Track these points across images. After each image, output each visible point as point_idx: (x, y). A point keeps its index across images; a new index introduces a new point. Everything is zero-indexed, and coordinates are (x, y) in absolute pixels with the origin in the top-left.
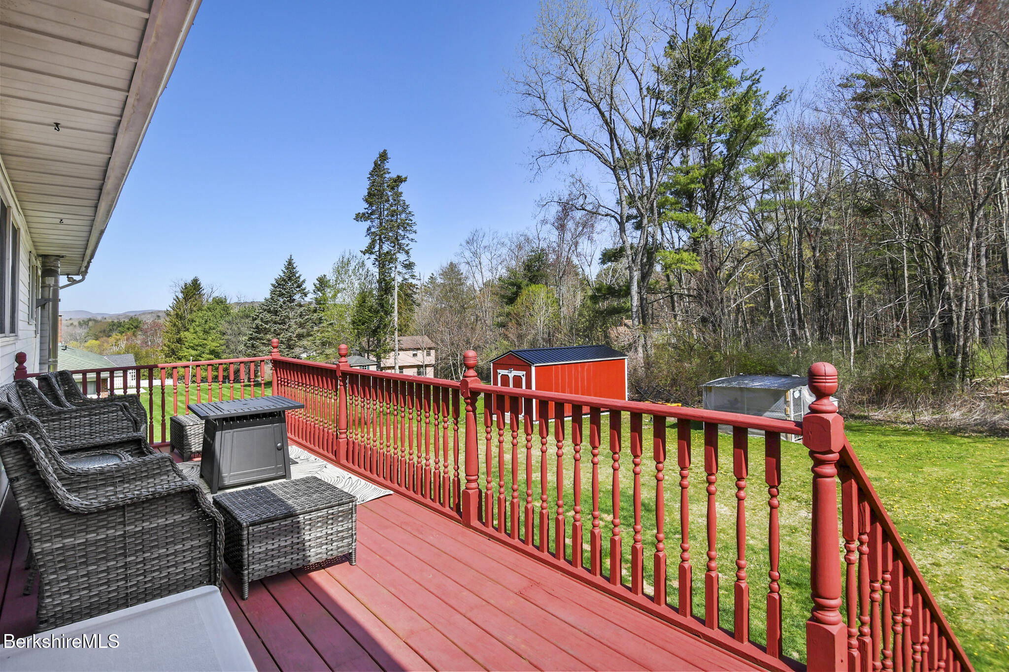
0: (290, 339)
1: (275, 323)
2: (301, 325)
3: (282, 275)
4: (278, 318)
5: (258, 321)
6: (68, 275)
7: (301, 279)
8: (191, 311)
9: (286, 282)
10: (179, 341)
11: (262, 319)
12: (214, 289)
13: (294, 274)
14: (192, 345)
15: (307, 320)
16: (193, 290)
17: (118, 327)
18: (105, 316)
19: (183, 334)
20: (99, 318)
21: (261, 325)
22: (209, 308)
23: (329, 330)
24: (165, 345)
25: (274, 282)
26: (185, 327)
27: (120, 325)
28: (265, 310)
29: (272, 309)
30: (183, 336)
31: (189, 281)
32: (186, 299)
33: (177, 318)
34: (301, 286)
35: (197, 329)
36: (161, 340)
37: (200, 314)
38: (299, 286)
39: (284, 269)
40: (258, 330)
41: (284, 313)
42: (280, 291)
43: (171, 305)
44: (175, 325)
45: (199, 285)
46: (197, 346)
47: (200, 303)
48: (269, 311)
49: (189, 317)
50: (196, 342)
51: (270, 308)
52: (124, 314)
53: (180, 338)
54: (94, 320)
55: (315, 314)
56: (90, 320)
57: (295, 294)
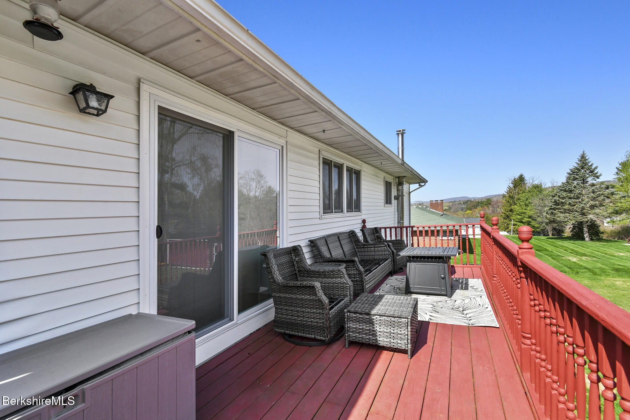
0: (583, 208)
1: (570, 198)
2: (594, 199)
3: (576, 165)
4: (572, 195)
5: (557, 198)
6: (419, 183)
7: (593, 167)
8: (519, 193)
9: (579, 170)
10: (511, 211)
11: (559, 196)
12: (535, 179)
13: (586, 164)
14: (518, 213)
15: (599, 195)
16: (519, 181)
17: (481, 204)
18: (475, 199)
19: (513, 207)
20: (473, 200)
21: (559, 200)
22: (529, 191)
23: (622, 201)
24: (503, 213)
25: (569, 171)
26: (514, 203)
27: (482, 203)
28: (562, 190)
29: (567, 189)
30: (513, 208)
31: (517, 176)
32: (515, 187)
33: (510, 198)
34: (593, 171)
35: (522, 204)
36: (501, 210)
37: (524, 195)
38: (592, 172)
39: (578, 162)
40: (556, 203)
41: (577, 191)
42: (574, 177)
43: (506, 191)
44: (508, 202)
45: (524, 178)
46: (521, 213)
47: (524, 188)
48: (565, 191)
49: (517, 197)
50: (521, 211)
51: (566, 189)
52: (485, 197)
53: (511, 209)
54: (470, 201)
55: (607, 190)
56: (468, 201)
57: (588, 177)
